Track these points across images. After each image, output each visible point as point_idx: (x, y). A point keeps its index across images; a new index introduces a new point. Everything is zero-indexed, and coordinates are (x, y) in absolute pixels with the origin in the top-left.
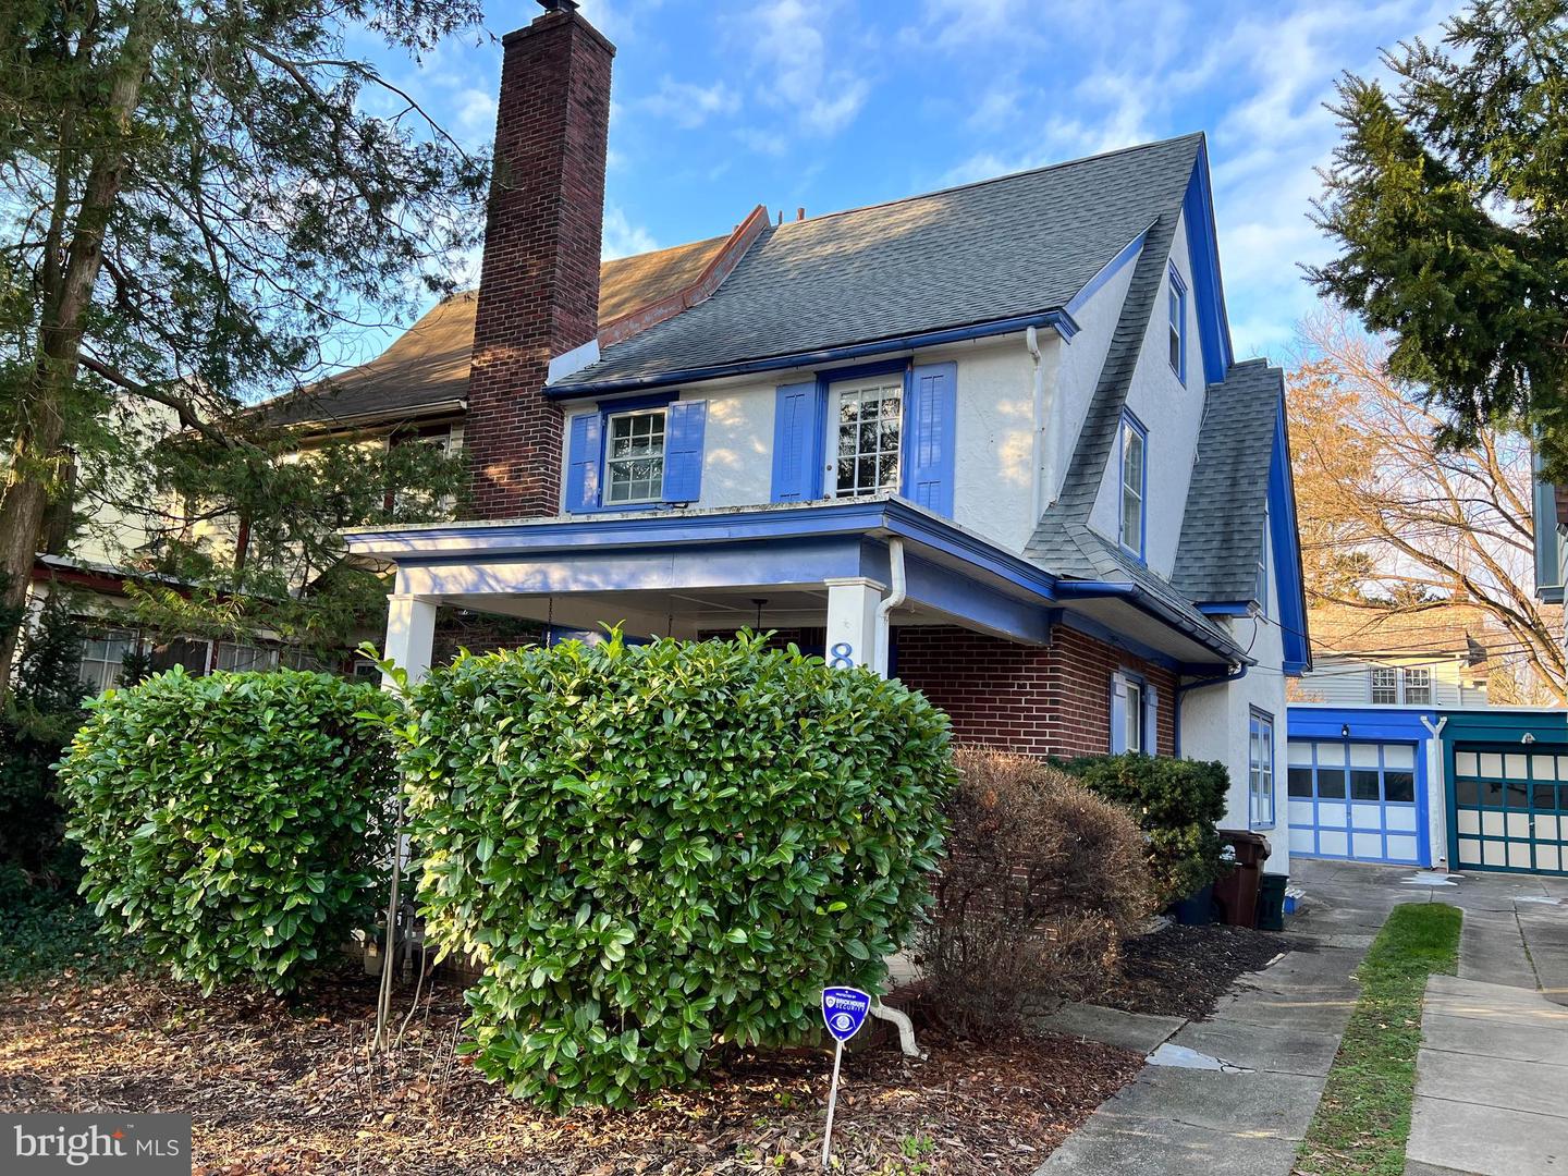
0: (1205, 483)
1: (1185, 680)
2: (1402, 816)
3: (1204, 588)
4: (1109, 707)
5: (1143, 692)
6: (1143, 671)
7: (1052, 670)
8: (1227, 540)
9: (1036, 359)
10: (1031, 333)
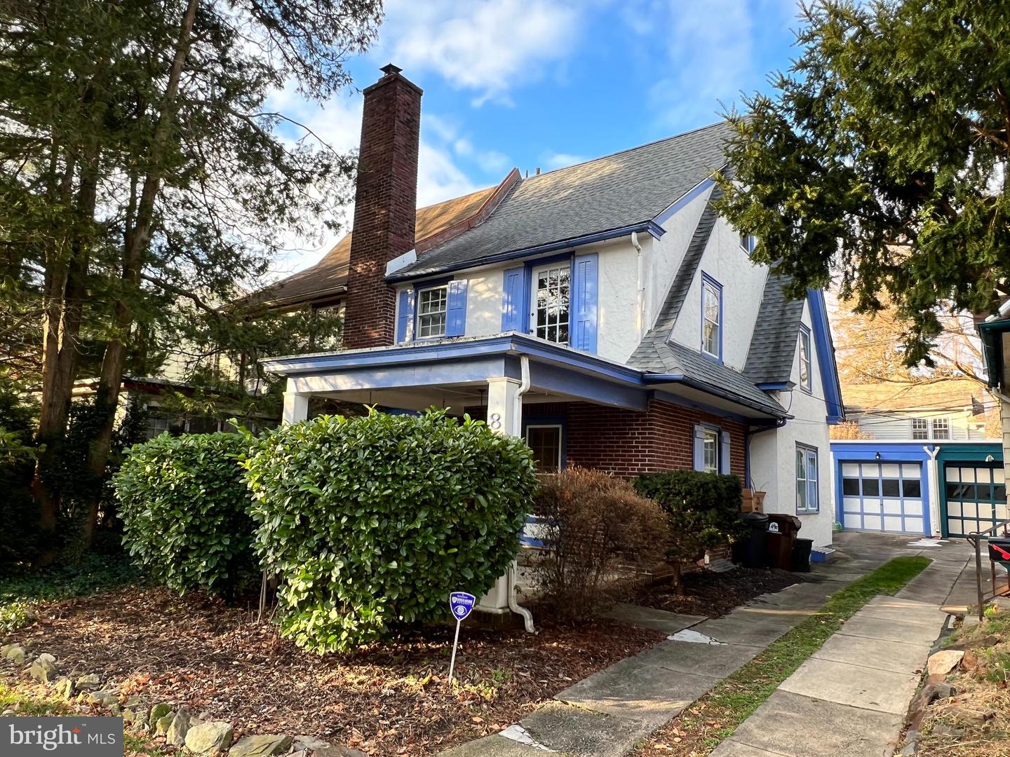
0: (767, 314)
1: (752, 428)
2: (914, 506)
3: (762, 375)
4: (692, 445)
5: (720, 435)
6: (720, 424)
7: (650, 424)
8: (777, 347)
9: (639, 250)
10: (634, 236)
